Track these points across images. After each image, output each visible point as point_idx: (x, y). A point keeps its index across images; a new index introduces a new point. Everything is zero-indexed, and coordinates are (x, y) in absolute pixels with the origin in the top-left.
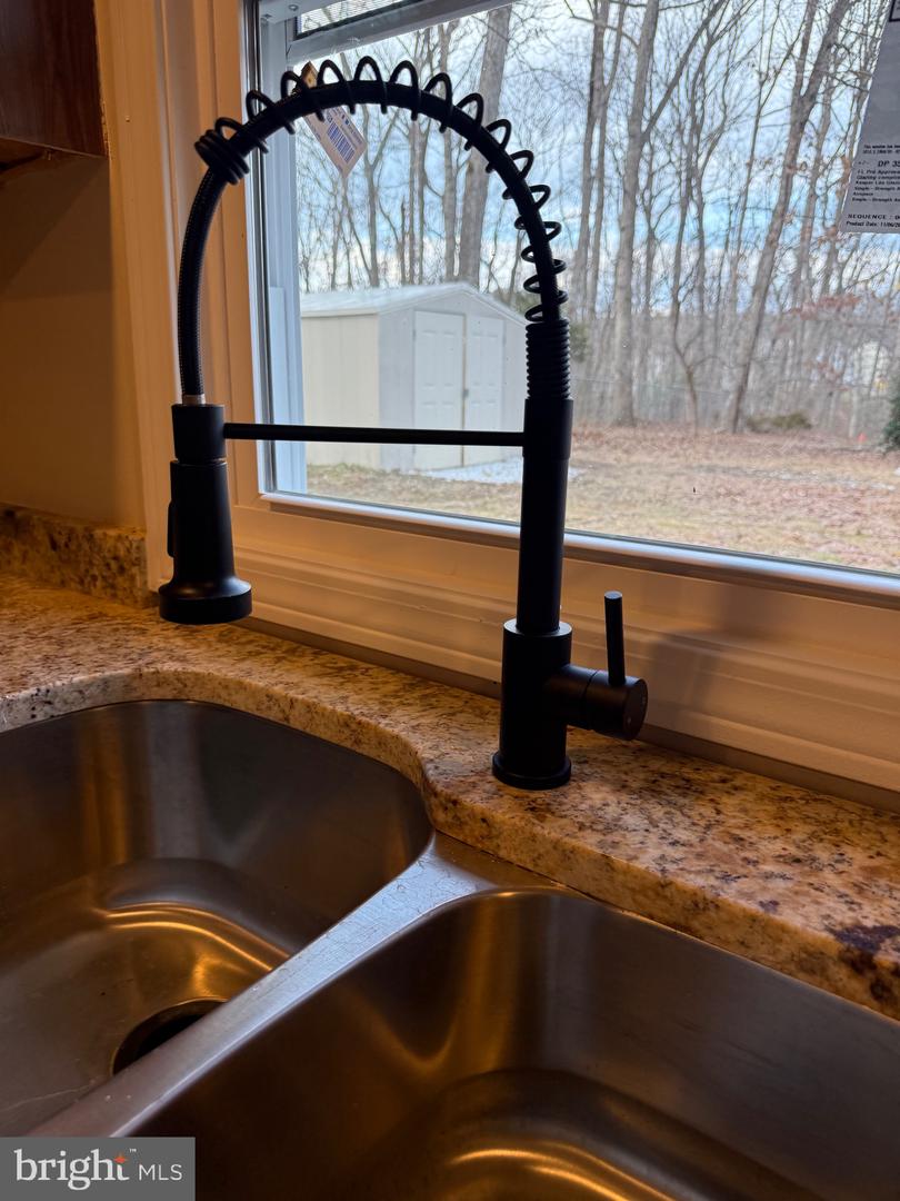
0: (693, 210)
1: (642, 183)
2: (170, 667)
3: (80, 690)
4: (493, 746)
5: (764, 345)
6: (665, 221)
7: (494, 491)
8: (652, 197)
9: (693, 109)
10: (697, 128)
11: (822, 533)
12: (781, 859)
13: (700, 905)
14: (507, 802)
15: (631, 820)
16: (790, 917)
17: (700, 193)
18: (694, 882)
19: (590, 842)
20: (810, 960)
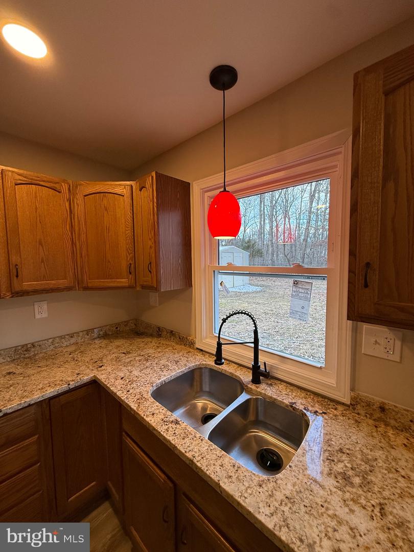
0: (287, 220)
1: (274, 214)
2: (204, 363)
3: (193, 366)
4: (251, 378)
5: (308, 250)
6: (280, 222)
7: (242, 294)
8: (277, 217)
9: (286, 197)
10: (287, 201)
11: (322, 307)
12: (285, 394)
13: (275, 399)
14: (253, 386)
15: (268, 389)
16: (284, 401)
17: (289, 216)
18: (274, 397)
19: (263, 392)
20: (287, 406)
